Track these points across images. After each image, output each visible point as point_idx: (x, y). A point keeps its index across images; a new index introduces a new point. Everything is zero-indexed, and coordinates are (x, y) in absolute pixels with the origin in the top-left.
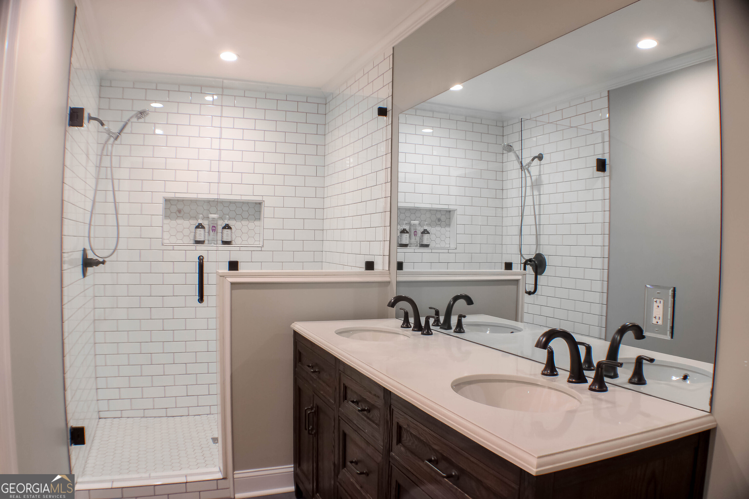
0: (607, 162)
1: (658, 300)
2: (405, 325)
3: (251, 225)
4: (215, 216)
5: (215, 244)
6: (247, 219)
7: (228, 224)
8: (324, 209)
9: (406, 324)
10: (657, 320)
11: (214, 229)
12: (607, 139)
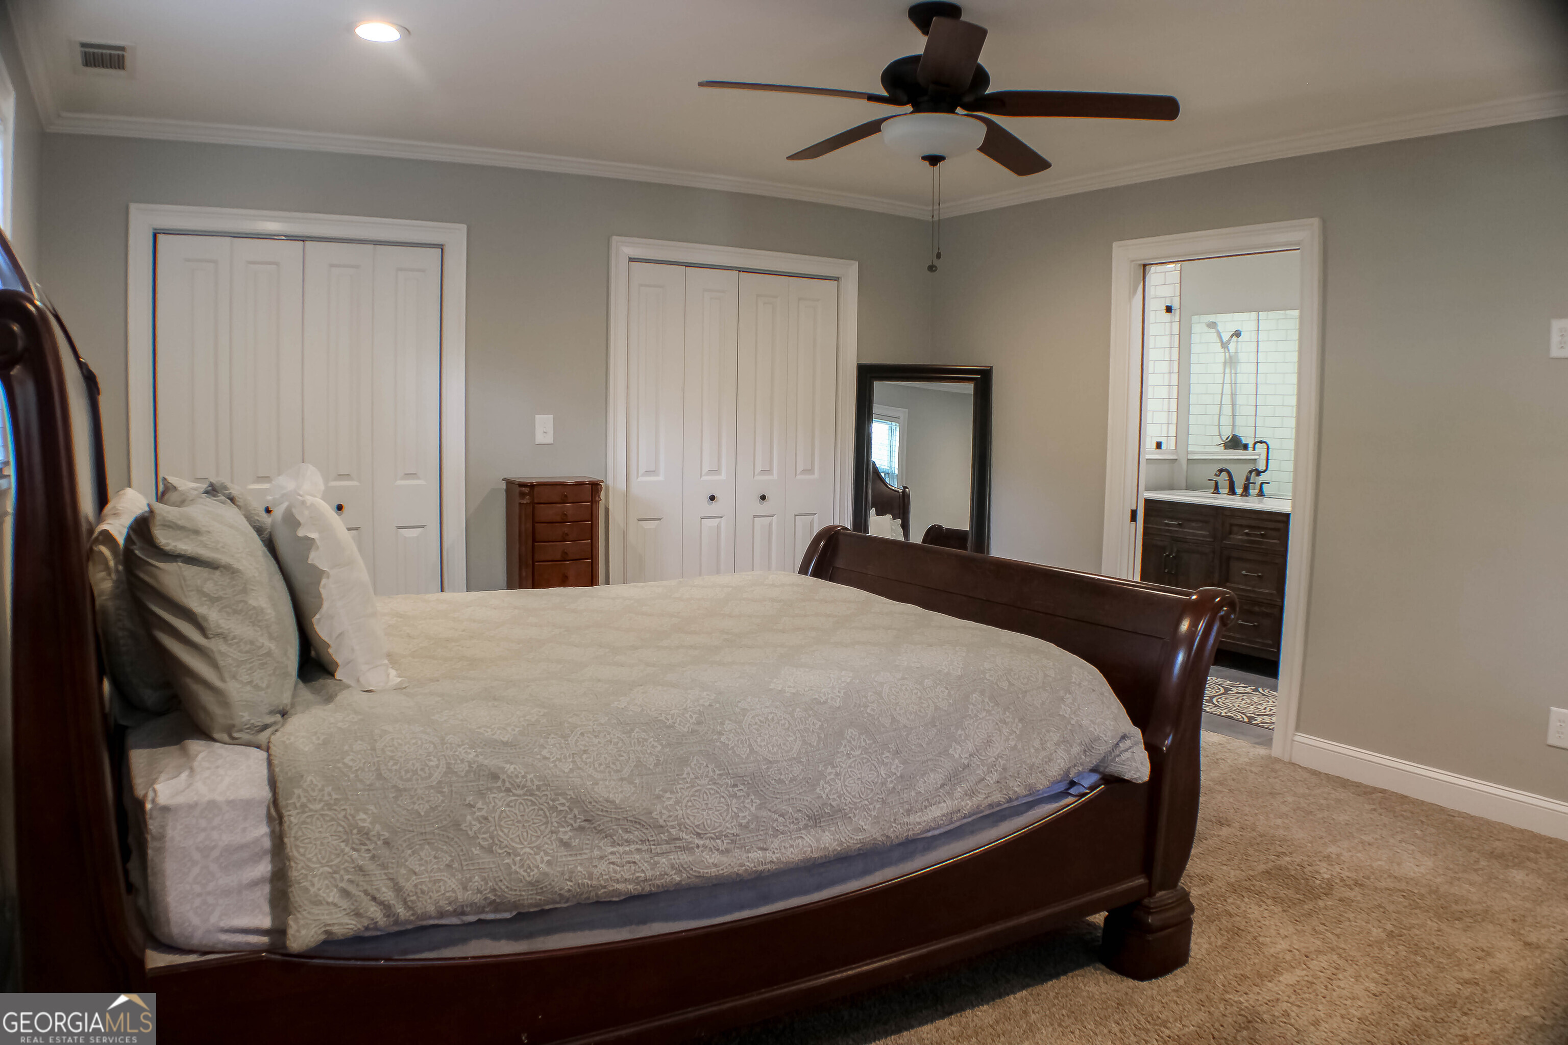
9: (1217, 491)
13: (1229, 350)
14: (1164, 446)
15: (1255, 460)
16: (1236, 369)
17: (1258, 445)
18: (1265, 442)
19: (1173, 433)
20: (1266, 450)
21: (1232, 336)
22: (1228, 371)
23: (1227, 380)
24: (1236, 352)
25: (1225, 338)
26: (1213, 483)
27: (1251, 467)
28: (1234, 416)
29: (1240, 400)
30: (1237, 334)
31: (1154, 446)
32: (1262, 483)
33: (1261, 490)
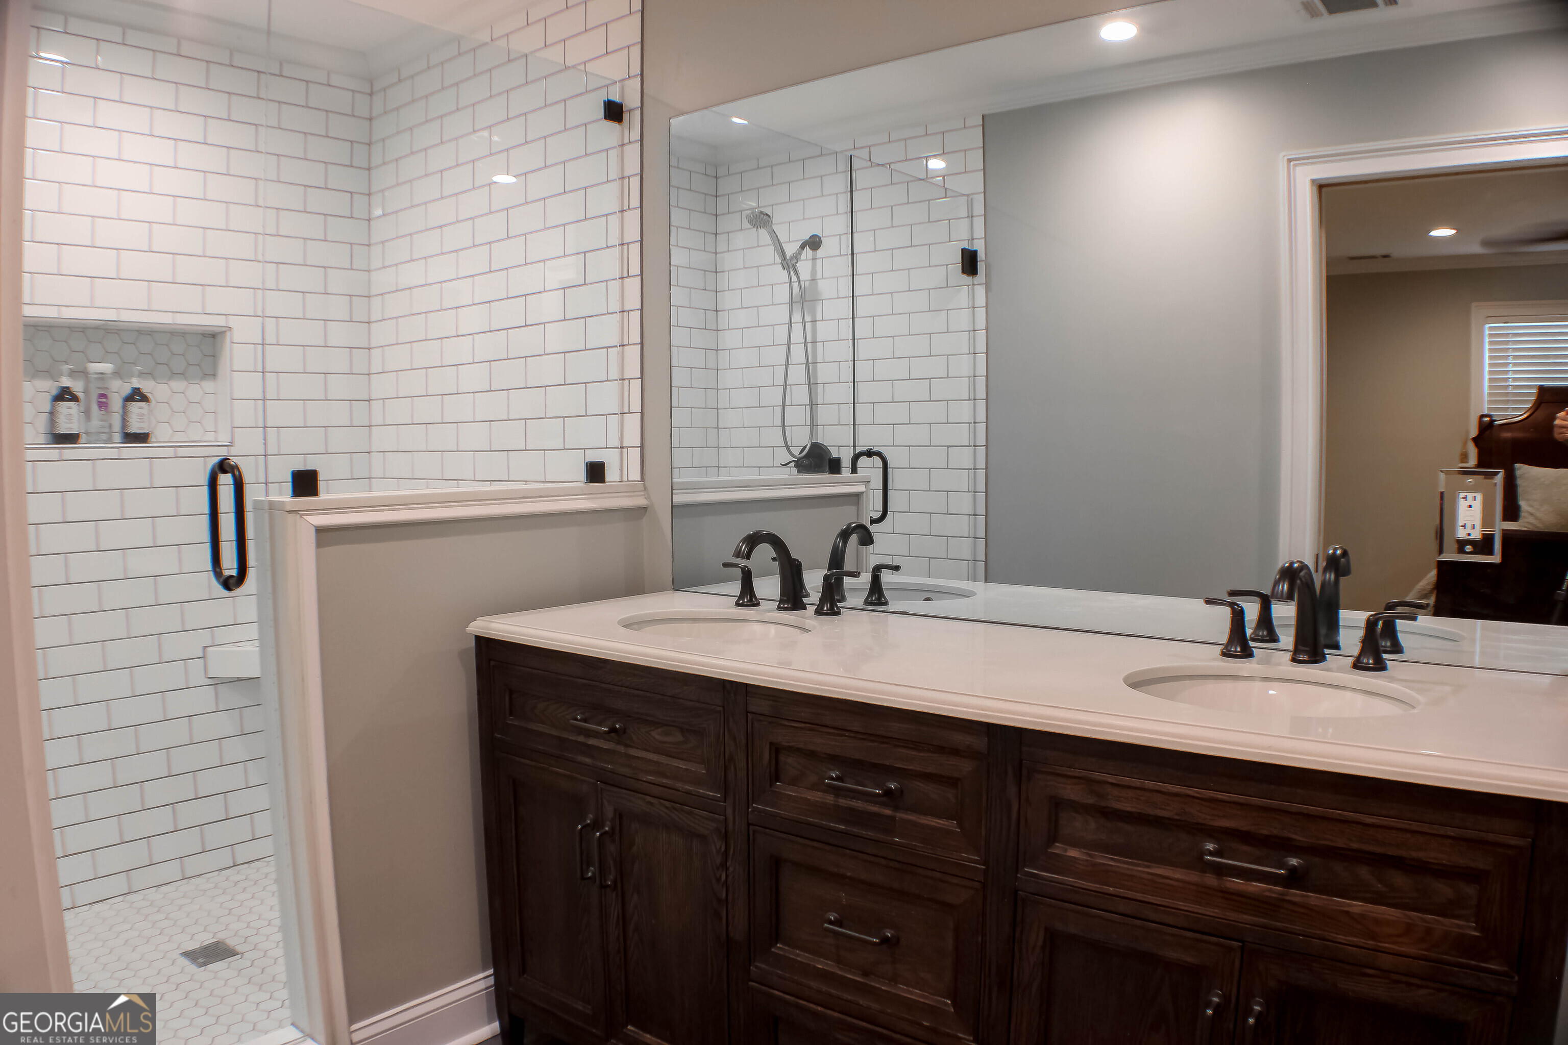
0: (981, 255)
1: (1470, 496)
2: (747, 600)
3: (195, 390)
4: (106, 367)
5: (106, 442)
6: (183, 375)
7: (138, 389)
8: (369, 349)
9: (748, 597)
10: (1468, 530)
11: (103, 401)
12: (979, 209)
13: (797, 274)
14: (611, 475)
15: (858, 496)
16: (813, 313)
17: (863, 461)
18: (879, 454)
19: (633, 437)
20: (880, 472)
21: (803, 247)
22: (797, 317)
23: (797, 336)
24: (813, 280)
25: (791, 249)
26: (738, 572)
27: (845, 517)
28: (813, 405)
29: (824, 373)
30: (814, 243)
31: (582, 474)
32: (877, 569)
33: (876, 586)
